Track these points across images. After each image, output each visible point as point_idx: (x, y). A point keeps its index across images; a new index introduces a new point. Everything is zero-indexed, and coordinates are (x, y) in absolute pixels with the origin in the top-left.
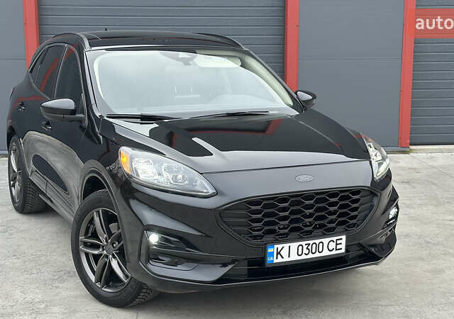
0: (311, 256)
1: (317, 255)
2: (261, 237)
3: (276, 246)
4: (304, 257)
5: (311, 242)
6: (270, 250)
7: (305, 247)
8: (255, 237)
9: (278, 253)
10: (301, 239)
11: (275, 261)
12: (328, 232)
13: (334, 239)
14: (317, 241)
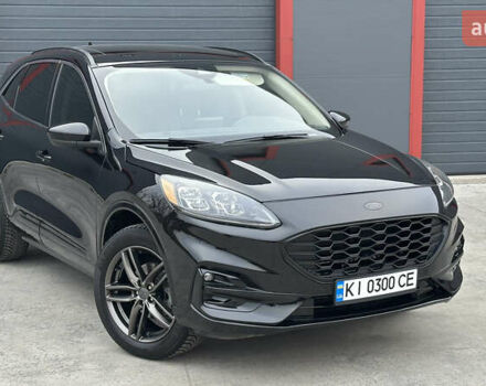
0: (381, 292)
1: (388, 291)
2: (330, 272)
3: (346, 282)
4: (374, 294)
5: (382, 277)
6: (339, 287)
7: (376, 282)
8: (322, 273)
9: (348, 290)
10: (371, 273)
11: (345, 299)
12: (399, 265)
13: (405, 273)
14: (388, 276)
